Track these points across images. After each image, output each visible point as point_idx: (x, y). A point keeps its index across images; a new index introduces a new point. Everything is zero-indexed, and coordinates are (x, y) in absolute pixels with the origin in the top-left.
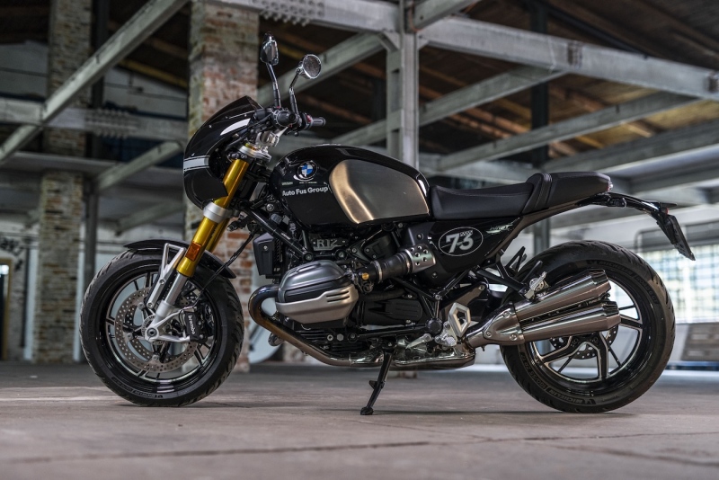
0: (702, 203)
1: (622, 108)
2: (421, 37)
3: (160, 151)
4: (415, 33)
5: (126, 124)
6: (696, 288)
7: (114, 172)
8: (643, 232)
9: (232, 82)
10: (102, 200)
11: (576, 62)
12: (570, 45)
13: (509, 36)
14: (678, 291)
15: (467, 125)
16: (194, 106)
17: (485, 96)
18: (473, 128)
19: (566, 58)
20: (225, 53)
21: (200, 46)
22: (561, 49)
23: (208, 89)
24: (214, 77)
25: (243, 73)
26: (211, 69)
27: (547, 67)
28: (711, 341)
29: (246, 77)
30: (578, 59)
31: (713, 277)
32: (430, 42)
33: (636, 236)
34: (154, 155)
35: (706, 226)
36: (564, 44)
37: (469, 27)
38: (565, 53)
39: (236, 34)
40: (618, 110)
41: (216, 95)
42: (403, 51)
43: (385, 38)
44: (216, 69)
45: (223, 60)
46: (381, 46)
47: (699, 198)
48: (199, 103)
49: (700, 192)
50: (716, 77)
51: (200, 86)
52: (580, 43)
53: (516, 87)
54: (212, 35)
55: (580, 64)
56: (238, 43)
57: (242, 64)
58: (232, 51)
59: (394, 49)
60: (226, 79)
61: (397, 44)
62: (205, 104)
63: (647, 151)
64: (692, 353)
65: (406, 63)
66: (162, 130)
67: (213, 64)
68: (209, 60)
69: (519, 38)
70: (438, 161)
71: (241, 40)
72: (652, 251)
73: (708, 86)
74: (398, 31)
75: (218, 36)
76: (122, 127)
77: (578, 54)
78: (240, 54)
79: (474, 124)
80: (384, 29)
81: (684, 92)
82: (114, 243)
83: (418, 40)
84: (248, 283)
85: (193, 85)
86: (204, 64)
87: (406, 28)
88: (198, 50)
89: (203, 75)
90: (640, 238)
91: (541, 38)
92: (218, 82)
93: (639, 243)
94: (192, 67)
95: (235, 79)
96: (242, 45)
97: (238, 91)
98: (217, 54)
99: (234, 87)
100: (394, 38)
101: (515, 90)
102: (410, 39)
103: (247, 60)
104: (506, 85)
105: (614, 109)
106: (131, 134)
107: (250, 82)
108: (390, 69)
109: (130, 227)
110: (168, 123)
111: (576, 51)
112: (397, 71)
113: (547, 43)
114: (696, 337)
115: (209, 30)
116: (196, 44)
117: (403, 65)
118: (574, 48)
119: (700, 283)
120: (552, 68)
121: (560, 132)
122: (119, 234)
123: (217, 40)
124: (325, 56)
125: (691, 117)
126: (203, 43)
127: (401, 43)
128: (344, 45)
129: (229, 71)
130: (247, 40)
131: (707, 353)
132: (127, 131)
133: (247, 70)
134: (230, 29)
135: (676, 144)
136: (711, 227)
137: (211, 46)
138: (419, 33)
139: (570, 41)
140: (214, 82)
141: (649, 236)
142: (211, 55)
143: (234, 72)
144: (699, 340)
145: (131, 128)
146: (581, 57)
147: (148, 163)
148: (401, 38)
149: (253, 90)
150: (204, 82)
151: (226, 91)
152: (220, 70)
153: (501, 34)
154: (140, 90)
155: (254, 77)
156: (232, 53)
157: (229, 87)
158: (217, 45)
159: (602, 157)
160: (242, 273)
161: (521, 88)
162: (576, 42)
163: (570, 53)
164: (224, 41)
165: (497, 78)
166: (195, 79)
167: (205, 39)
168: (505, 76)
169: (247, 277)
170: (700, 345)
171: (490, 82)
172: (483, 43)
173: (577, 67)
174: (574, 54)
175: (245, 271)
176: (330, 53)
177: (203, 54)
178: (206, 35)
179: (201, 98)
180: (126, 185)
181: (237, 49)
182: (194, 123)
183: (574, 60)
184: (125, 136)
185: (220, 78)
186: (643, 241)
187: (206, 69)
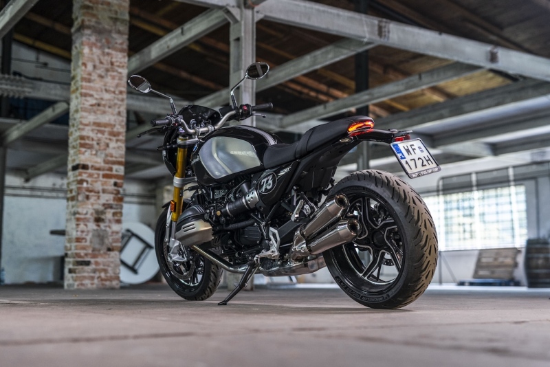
0: (488, 155)
1: (423, 76)
2: (258, 12)
3: (54, 110)
4: (253, 8)
5: (23, 87)
6: (484, 222)
7: (18, 128)
8: (443, 178)
9: (107, 50)
10: (9, 151)
11: (385, 36)
12: (380, 22)
13: (331, 13)
14: (471, 224)
15: (308, 94)
16: (74, 70)
17: (314, 65)
18: (313, 97)
19: (377, 33)
20: (100, 26)
21: (79, 20)
22: (373, 25)
23: (86, 55)
24: (91, 46)
25: (116, 43)
26: (89, 39)
27: (362, 40)
28: (496, 263)
29: (118, 46)
30: (387, 33)
31: (497, 213)
32: (266, 16)
33: (438, 182)
34: (49, 113)
35: (491, 173)
36: (375, 21)
37: (298, 5)
38: (376, 28)
39: (110, 10)
40: (420, 78)
41: (93, 60)
42: (243, 22)
43: (228, 12)
44: (93, 39)
45: (99, 31)
46: (226, 19)
47: (486, 151)
48: (78, 66)
49: (486, 146)
50: (495, 50)
51: (80, 53)
52: (388, 21)
53: (338, 56)
54: (90, 11)
55: (388, 38)
56: (111, 18)
57: (115, 35)
58: (107, 24)
59: (236, 21)
60: (101, 47)
61: (238, 17)
62: (83, 68)
63: (444, 112)
64: (482, 273)
65: (245, 32)
66: (53, 92)
67: (90, 35)
68: (87, 32)
69: (338, 15)
70: (281, 119)
71: (114, 16)
72: (451, 194)
73: (489, 57)
74: (239, 6)
75: (95, 12)
76: (19, 89)
77: (386, 30)
78: (114, 28)
79: (313, 94)
80: (228, 5)
81: (471, 62)
82: (24, 188)
83: (255, 14)
84: (119, 215)
85: (74, 52)
86: (82, 35)
87: (245, 4)
88: (78, 24)
89: (82, 44)
90: (441, 183)
91: (357, 16)
92: (94, 50)
93: (441, 188)
94: (74, 38)
95: (109, 48)
96: (115, 20)
97: (112, 58)
98: (93, 26)
99: (108, 54)
100: (236, 12)
101: (337, 59)
102: (249, 13)
103: (119, 32)
104: (330, 56)
105: (417, 77)
106: (27, 95)
107: (122, 51)
108: (232, 37)
109: (36, 175)
110: (58, 86)
111: (385, 27)
112: (238, 39)
113: (361, 20)
114: (484, 260)
115: (87, 7)
116: (77, 18)
117: (243, 34)
118: (383, 24)
119: (487, 218)
120: (366, 40)
121: (376, 95)
122: (27, 180)
123: (94, 16)
124: (182, 29)
125: (480, 88)
126: (83, 18)
127: (241, 16)
128: (197, 20)
129: (104, 41)
130: (119, 16)
131: (493, 272)
132: (24, 92)
133: (119, 41)
134: (105, 7)
135: (466, 107)
136: (495, 174)
137: (89, 20)
138: (256, 8)
139: (380, 19)
140: (91, 50)
141: (448, 181)
142: (89, 27)
143: (108, 42)
144: (487, 263)
145: (26, 89)
146: (389, 32)
147: (44, 120)
148: (241, 11)
149: (124, 57)
150: (83, 49)
151: (102, 58)
152: (97, 40)
153: (324, 12)
154: (45, 65)
155: (125, 46)
156: (107, 27)
157: (104, 54)
158: (94, 20)
159: (410, 118)
160: (114, 206)
161: (342, 57)
162: (384, 20)
163: (380, 28)
164: (100, 17)
165: (323, 50)
166: (76, 47)
167: (84, 14)
168: (329, 48)
169: (119, 210)
170: (488, 266)
171: (318, 53)
172: (309, 19)
173: (386, 40)
174: (383, 30)
175: (117, 205)
176: (187, 26)
177: (82, 27)
178: (85, 11)
179: (80, 63)
180: (27, 139)
181: (111, 23)
182: (75, 84)
183: (383, 34)
184: (22, 96)
185: (96, 47)
186: (444, 185)
187: (84, 39)
